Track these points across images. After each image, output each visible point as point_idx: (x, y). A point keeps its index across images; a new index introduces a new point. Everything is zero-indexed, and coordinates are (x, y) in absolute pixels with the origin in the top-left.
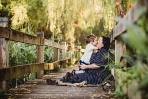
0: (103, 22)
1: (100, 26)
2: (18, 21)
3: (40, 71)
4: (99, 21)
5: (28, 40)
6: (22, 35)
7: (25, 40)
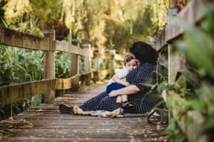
0: (150, 11)
1: (145, 18)
2: (15, 11)
3: (49, 91)
4: (144, 11)
5: (29, 43)
6: (20, 35)
7: (24, 43)
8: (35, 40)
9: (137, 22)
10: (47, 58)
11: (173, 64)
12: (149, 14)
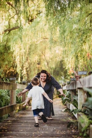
6: (2, 83)
7: (3, 87)
8: (8, 85)
9: (56, 68)
10: (12, 93)
11: (81, 99)
12: (62, 65)
